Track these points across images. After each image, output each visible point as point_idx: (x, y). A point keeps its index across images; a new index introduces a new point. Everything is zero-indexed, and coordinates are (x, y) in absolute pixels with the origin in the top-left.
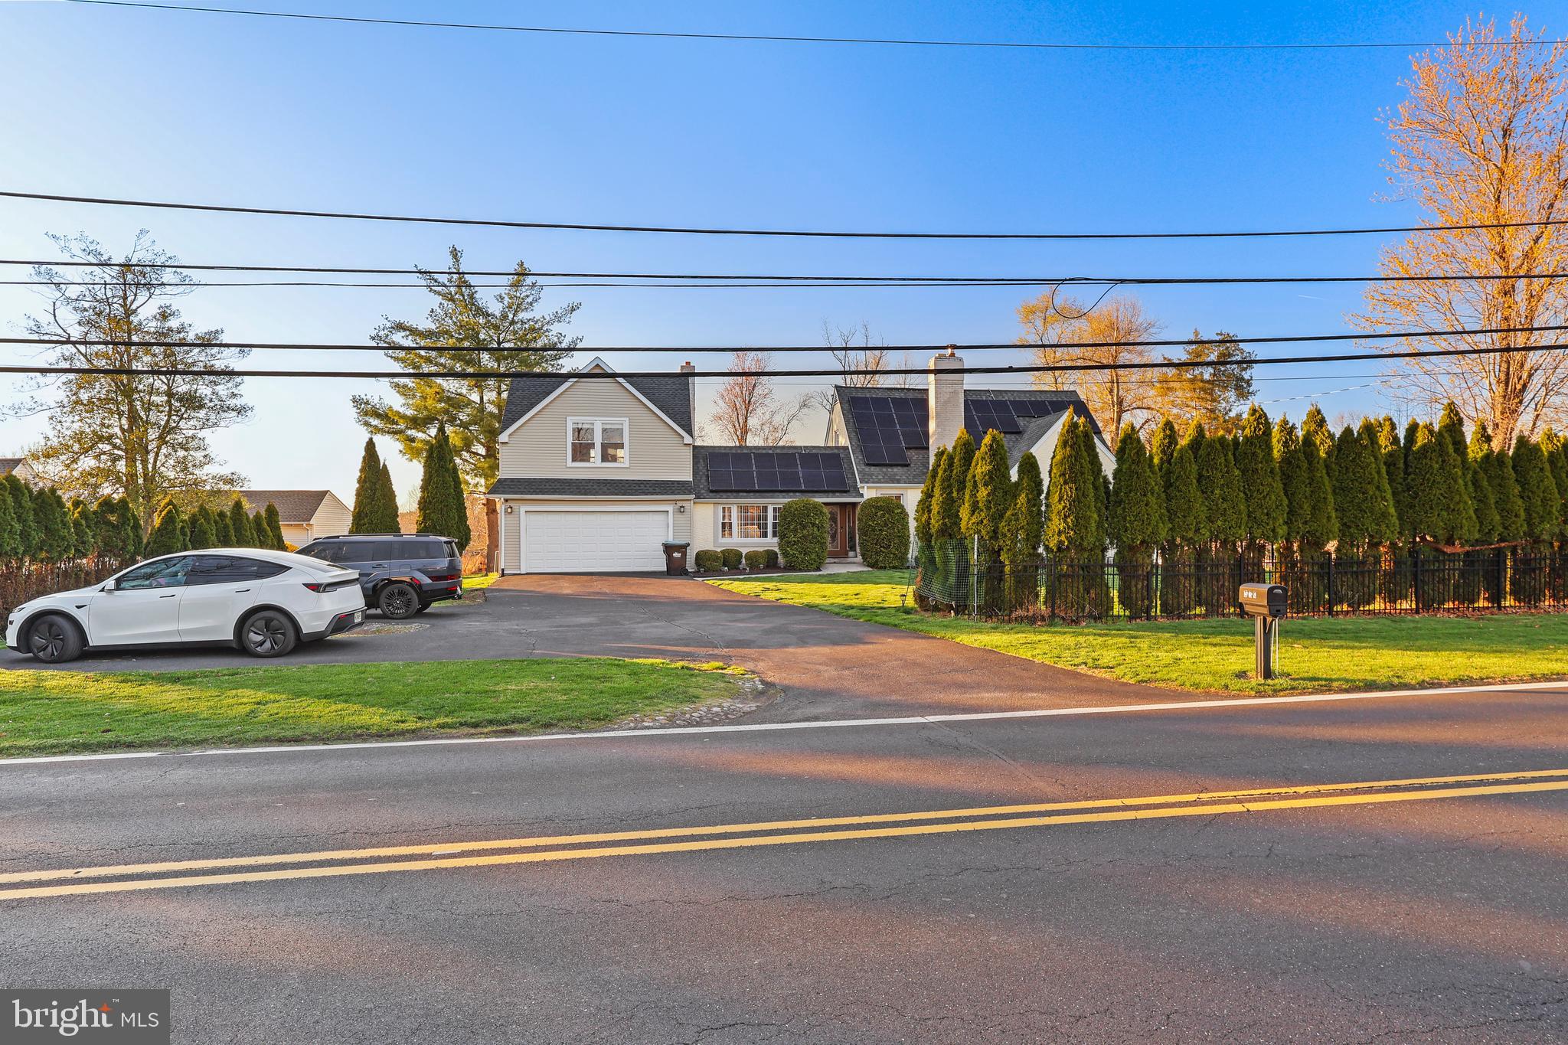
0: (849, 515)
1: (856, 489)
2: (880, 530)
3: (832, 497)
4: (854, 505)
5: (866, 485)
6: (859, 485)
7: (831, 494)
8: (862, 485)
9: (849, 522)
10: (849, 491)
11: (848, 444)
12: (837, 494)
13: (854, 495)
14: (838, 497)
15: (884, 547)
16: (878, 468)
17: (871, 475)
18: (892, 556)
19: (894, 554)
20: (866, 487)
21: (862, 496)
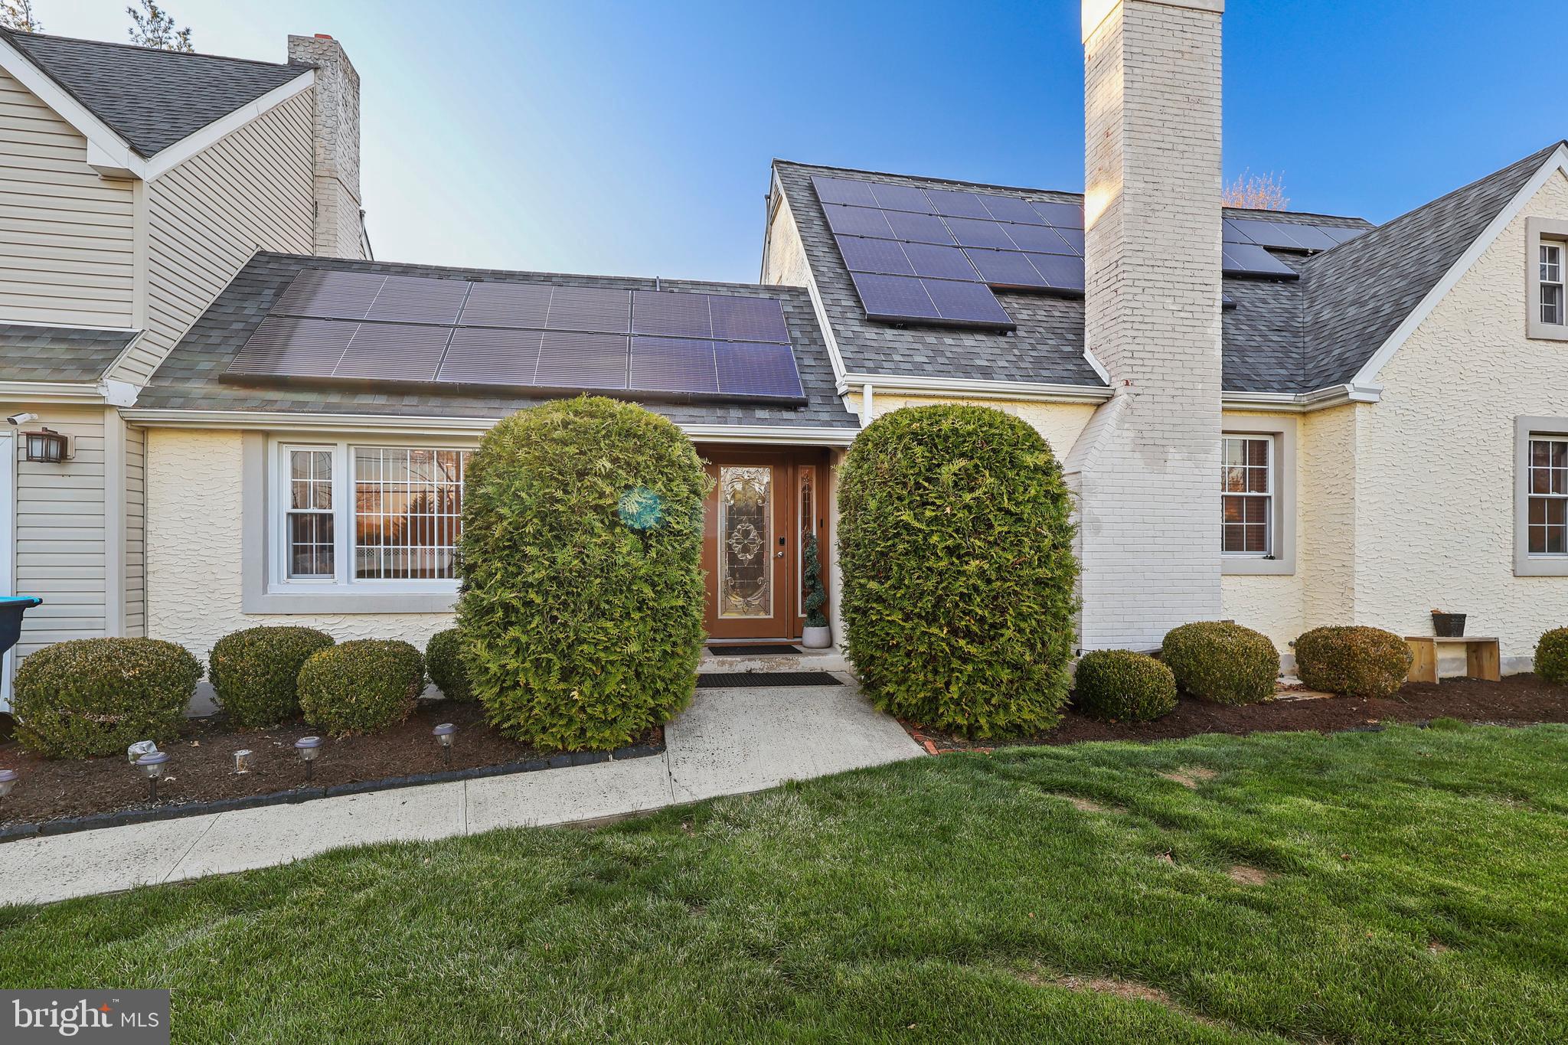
0: (807, 498)
1: (832, 397)
2: (950, 551)
3: (740, 421)
4: (822, 457)
5: (869, 380)
6: (843, 378)
7: (735, 413)
8: (857, 378)
9: (807, 522)
10: (804, 404)
11: (805, 278)
12: (761, 414)
13: (825, 417)
14: (762, 421)
15: (968, 634)
16: (908, 336)
17: (888, 353)
18: (1005, 675)
19: (1015, 667)
20: (868, 391)
21: (854, 420)
